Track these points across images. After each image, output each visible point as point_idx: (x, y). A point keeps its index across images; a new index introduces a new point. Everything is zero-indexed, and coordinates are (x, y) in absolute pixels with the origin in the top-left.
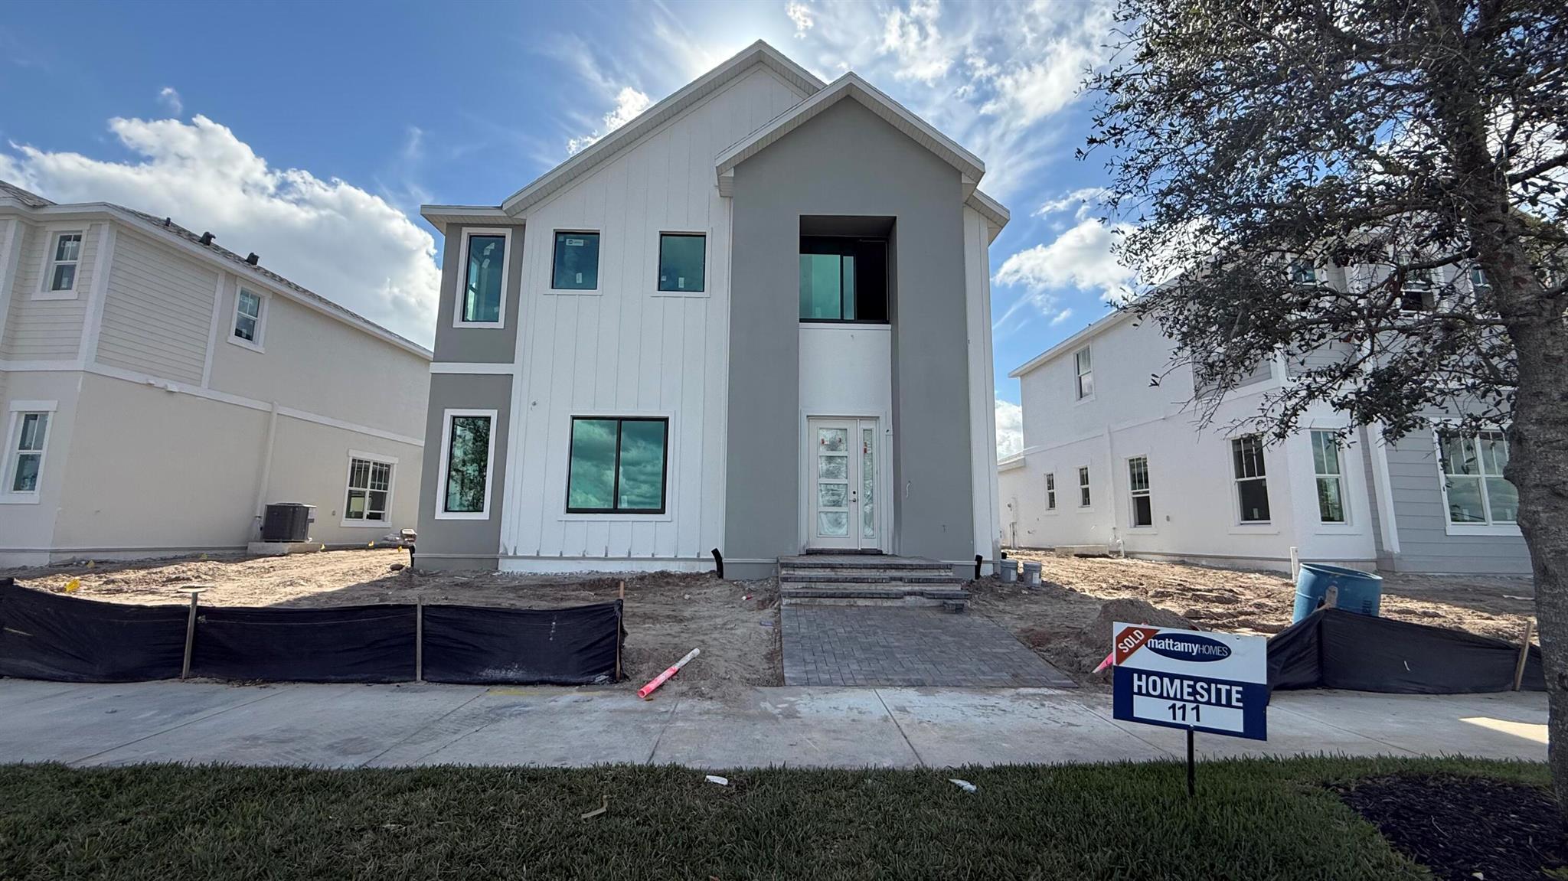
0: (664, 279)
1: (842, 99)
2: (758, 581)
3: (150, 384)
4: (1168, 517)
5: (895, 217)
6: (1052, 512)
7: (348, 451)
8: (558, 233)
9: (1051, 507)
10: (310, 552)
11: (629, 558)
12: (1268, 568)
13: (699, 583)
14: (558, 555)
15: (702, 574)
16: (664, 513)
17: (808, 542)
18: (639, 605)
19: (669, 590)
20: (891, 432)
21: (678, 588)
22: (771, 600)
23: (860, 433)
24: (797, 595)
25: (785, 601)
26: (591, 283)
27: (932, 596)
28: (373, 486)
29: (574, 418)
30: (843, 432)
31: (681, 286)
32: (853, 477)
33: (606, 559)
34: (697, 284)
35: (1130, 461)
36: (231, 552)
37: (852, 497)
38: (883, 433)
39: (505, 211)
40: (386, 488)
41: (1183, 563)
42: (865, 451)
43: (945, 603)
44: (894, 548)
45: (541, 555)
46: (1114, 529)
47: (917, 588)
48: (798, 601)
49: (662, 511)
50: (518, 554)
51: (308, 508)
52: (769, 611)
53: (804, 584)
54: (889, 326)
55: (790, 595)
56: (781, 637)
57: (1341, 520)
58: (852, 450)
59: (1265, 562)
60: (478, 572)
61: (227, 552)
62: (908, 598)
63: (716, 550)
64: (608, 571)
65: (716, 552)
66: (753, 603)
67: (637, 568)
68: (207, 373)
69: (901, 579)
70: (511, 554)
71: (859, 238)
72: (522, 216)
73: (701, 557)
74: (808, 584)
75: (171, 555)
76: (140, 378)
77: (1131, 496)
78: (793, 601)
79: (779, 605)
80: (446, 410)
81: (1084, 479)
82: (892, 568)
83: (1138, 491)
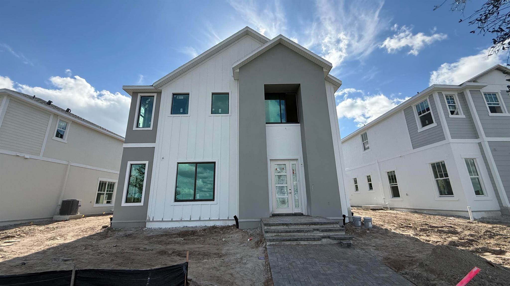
0: (213, 110)
1: (278, 44)
2: (254, 229)
3: (17, 155)
4: (407, 194)
5: (300, 84)
6: (357, 192)
7: (98, 178)
8: (174, 94)
9: (356, 190)
10: (78, 218)
11: (200, 220)
12: (456, 215)
13: (229, 231)
14: (171, 220)
15: (230, 226)
16: (214, 200)
17: (273, 211)
18: (202, 246)
19: (216, 236)
20: (303, 165)
21: (220, 234)
22: (261, 242)
23: (291, 166)
24: (273, 240)
25: (268, 243)
26: (185, 112)
27: (334, 239)
28: (107, 191)
29: (178, 163)
30: (284, 165)
31: (220, 112)
32: (290, 183)
33: (190, 221)
34: (226, 111)
35: (388, 173)
36: (46, 220)
37: (289, 191)
38: (300, 166)
39: (154, 87)
40: (112, 191)
41: (416, 212)
42: (293, 172)
43: (341, 242)
44: (308, 212)
45: (164, 220)
46: (384, 198)
47: (326, 234)
48: (274, 243)
49: (213, 200)
50: (154, 220)
51: (79, 201)
52: (261, 249)
53: (276, 234)
54: (299, 124)
55: (270, 241)
56: (270, 269)
57: (483, 194)
58: (288, 172)
59: (454, 212)
60: (137, 228)
61: (44, 220)
62: (324, 240)
63: (235, 216)
64: (191, 226)
65: (235, 217)
66: (253, 243)
67: (202, 224)
68: (43, 150)
69: (318, 230)
70: (151, 220)
71: (286, 93)
72: (160, 89)
73: (229, 219)
74: (277, 234)
75: (19, 222)
76: (14, 153)
77: (389, 186)
78: (272, 243)
79: (265, 245)
80: (128, 162)
81: (369, 180)
82: (313, 224)
83: (392, 184)
